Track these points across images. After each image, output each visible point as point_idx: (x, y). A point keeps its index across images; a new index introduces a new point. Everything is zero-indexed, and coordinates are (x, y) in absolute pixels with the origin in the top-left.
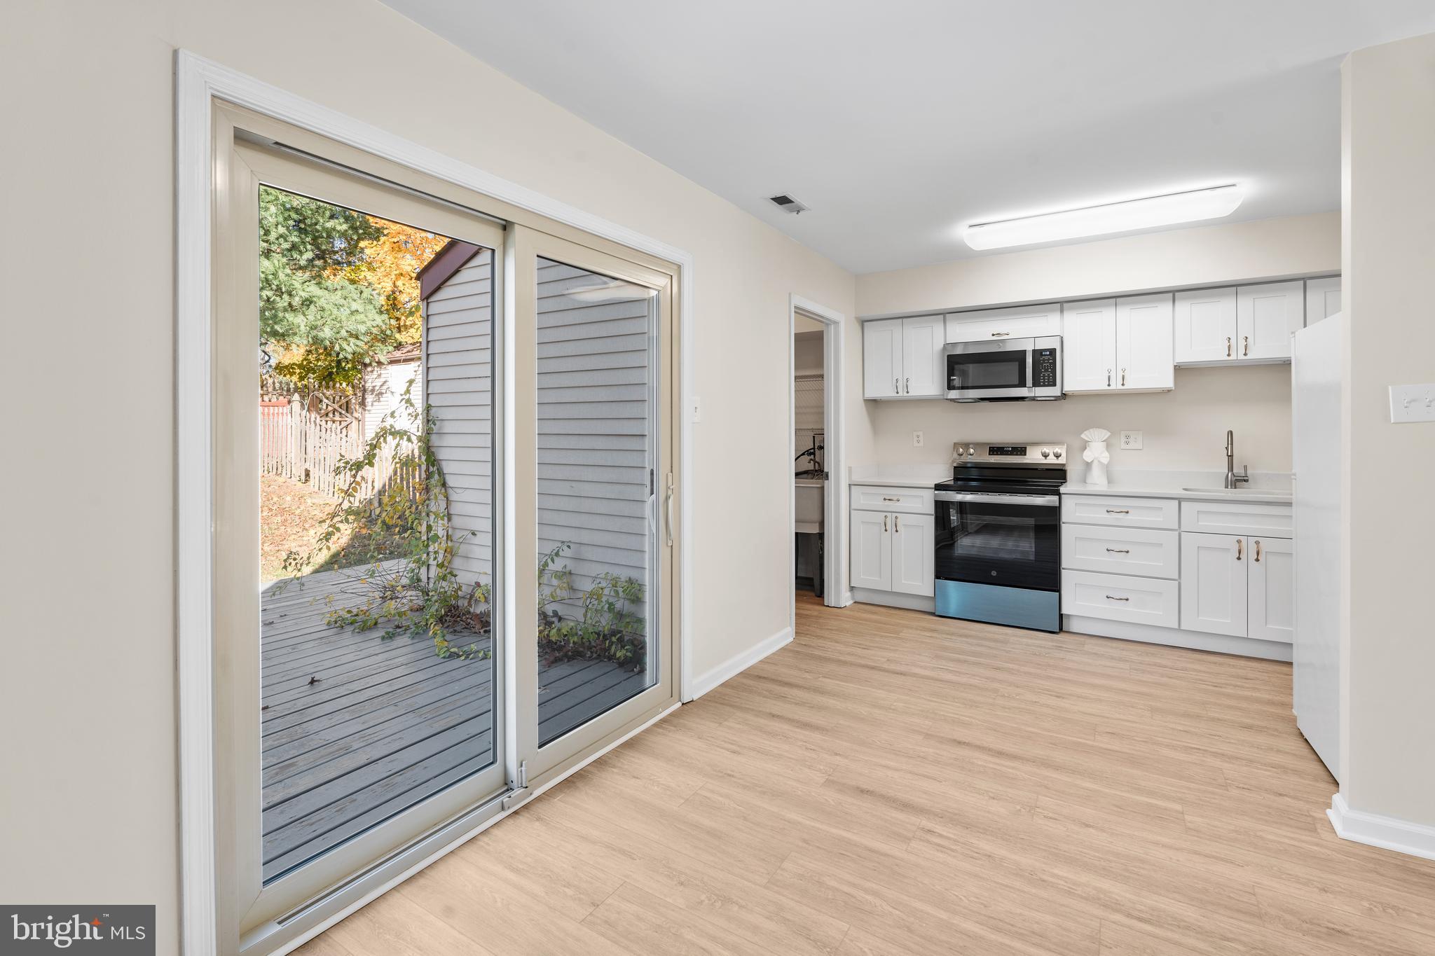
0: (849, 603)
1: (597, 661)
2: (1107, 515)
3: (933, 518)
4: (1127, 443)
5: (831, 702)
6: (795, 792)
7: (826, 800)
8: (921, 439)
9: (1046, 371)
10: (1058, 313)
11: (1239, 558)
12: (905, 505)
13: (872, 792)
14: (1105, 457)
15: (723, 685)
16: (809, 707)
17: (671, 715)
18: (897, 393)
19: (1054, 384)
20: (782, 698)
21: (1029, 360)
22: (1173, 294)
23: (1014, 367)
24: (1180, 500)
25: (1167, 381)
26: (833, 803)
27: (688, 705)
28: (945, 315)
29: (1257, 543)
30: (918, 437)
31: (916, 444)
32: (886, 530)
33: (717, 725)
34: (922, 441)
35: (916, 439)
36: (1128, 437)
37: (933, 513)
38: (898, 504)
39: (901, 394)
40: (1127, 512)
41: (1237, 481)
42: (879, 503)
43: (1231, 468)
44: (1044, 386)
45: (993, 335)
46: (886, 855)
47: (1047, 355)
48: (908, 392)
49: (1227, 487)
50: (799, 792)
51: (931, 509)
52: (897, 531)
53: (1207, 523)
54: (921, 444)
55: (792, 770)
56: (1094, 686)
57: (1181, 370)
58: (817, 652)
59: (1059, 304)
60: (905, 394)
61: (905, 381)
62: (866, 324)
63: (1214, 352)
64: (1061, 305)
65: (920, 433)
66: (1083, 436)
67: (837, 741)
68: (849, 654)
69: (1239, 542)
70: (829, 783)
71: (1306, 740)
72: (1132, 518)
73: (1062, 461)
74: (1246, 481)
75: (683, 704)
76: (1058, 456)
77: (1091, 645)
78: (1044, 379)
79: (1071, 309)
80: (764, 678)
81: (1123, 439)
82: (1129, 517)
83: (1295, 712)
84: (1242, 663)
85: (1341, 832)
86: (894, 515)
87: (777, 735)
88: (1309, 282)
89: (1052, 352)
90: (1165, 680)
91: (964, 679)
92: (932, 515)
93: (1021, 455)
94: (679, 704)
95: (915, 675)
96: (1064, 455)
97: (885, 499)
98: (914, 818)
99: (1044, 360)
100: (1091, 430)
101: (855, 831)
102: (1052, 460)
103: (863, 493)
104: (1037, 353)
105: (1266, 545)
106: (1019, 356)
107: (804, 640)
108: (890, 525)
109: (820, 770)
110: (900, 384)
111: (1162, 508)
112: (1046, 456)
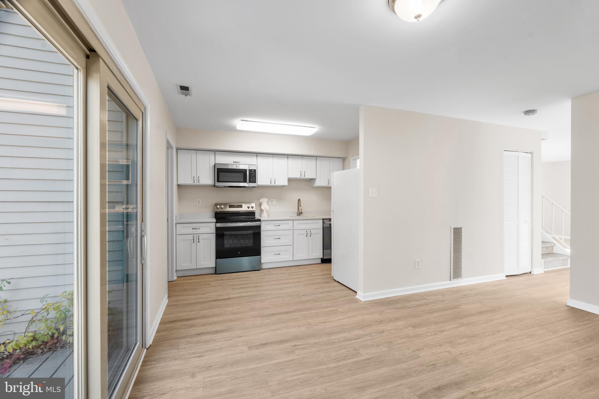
0: (175, 278)
1: (51, 352)
2: (274, 227)
3: (214, 235)
4: (272, 203)
5: (216, 319)
6: (242, 358)
7: (256, 354)
8: (200, 202)
9: (253, 177)
10: (256, 157)
11: (307, 236)
12: (202, 230)
13: (267, 343)
14: (267, 207)
15: (157, 332)
16: (209, 324)
17: (145, 357)
18: (194, 182)
19: (255, 182)
20: (193, 326)
21: (248, 173)
22: (288, 156)
23: (242, 175)
24: (293, 220)
25: (286, 183)
26: (260, 354)
27: (150, 348)
28: (215, 152)
29: (310, 231)
31: (198, 204)
32: (194, 242)
33: (177, 350)
34: (200, 203)
35: (198, 202)
36: (272, 201)
37: (215, 232)
38: (199, 230)
39: (195, 183)
40: (280, 225)
41: (300, 213)
42: (190, 231)
43: (298, 210)
44: (252, 183)
45: (234, 162)
46: (293, 360)
47: (253, 172)
48: (199, 182)
49: (297, 216)
50: (244, 357)
51: (213, 230)
52: (199, 242)
53: (300, 227)
54: (200, 204)
55: (232, 351)
56: (285, 283)
57: (290, 180)
58: (185, 302)
59: (256, 154)
60: (198, 183)
61: (197, 177)
62: (179, 150)
63: (297, 175)
64: (257, 154)
65: (200, 200)
66: (260, 201)
67: (235, 332)
68: (199, 298)
69: (307, 231)
70: (250, 348)
71: (338, 282)
72: (282, 227)
73: (254, 209)
74: (302, 213)
75: (147, 349)
76: (252, 208)
77: (272, 271)
78: (252, 180)
79: (260, 156)
80: (174, 321)
81: (271, 202)
82: (280, 227)
83: (332, 275)
84: (308, 266)
85: (362, 300)
86: (198, 235)
87: (210, 341)
88: (317, 158)
89: (255, 171)
90: (298, 276)
91: (251, 294)
92: (214, 233)
93: (240, 208)
94: (146, 350)
95: (233, 298)
96: (255, 207)
97: (193, 229)
98: (287, 344)
99: (252, 173)
100: (263, 198)
101: (277, 358)
102: (251, 209)
103: (182, 227)
104: (250, 170)
105: (313, 231)
106: (244, 172)
107: (173, 299)
108: (196, 239)
109: (241, 345)
110: (195, 179)
111: (289, 223)
112: (248, 208)
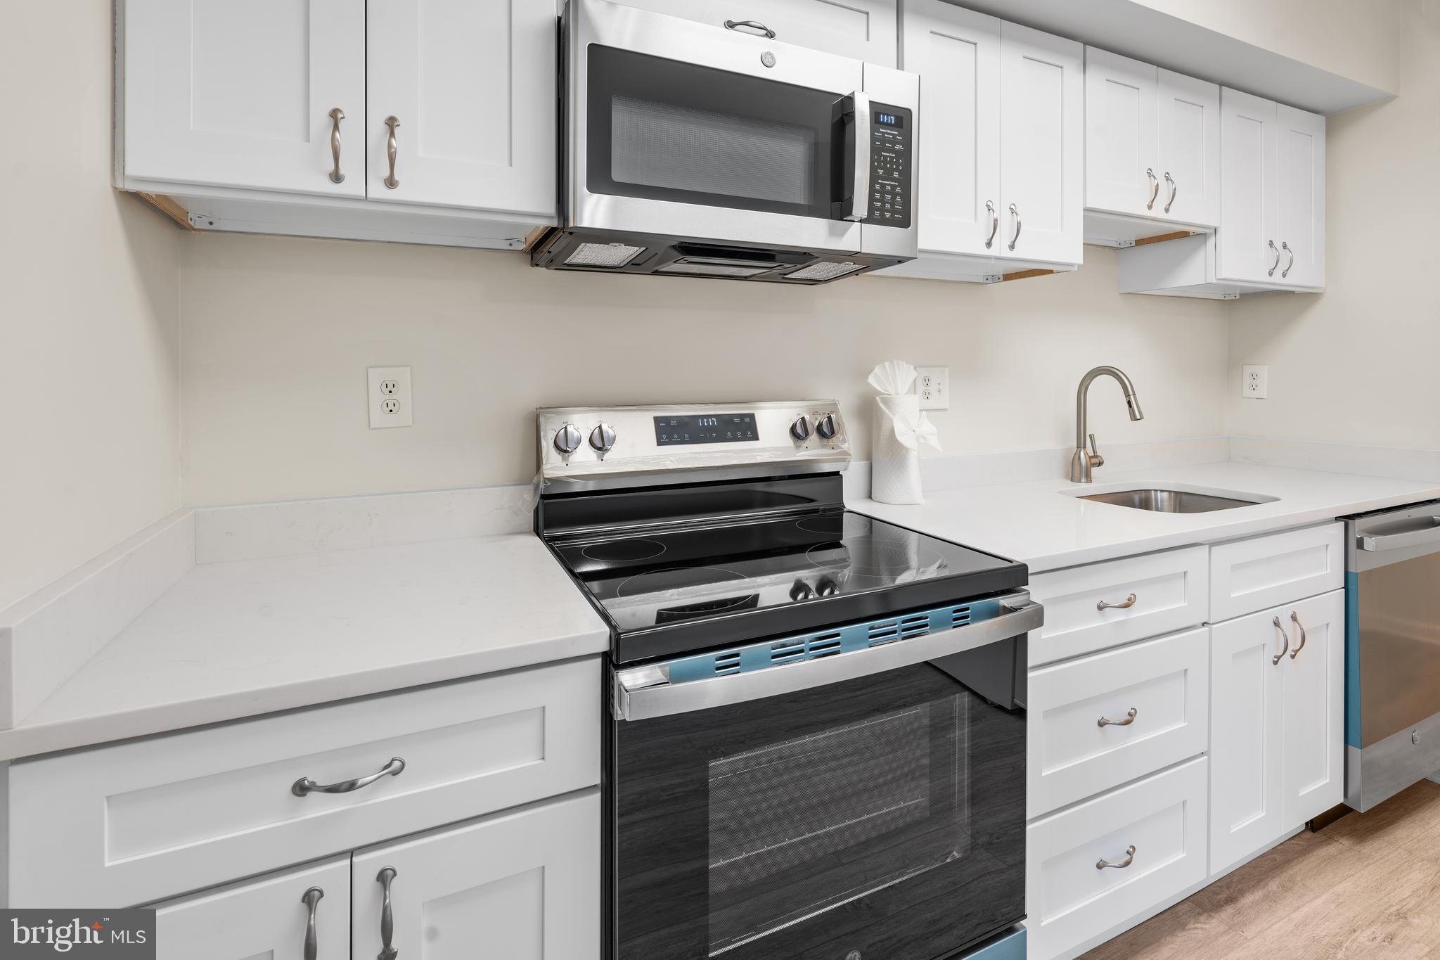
4: (927, 396)
8: (403, 395)
9: (888, 174)
18: (336, 177)
19: (907, 222)
23: (796, 145)
24: (1211, 543)
25: (1072, 249)
29: (1294, 616)
30: (390, 388)
35: (378, 397)
36: (927, 382)
39: (352, 185)
40: (1132, 600)
41: (1092, 467)
44: (883, 222)
47: (890, 126)
48: (391, 183)
60: (378, 190)
69: (1277, 622)
72: (1146, 614)
78: (883, 200)
81: (921, 387)
82: (1135, 612)
86: (369, 864)
89: (902, 119)
93: (745, 438)
99: (884, 140)
112: (800, 435)
